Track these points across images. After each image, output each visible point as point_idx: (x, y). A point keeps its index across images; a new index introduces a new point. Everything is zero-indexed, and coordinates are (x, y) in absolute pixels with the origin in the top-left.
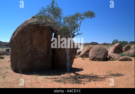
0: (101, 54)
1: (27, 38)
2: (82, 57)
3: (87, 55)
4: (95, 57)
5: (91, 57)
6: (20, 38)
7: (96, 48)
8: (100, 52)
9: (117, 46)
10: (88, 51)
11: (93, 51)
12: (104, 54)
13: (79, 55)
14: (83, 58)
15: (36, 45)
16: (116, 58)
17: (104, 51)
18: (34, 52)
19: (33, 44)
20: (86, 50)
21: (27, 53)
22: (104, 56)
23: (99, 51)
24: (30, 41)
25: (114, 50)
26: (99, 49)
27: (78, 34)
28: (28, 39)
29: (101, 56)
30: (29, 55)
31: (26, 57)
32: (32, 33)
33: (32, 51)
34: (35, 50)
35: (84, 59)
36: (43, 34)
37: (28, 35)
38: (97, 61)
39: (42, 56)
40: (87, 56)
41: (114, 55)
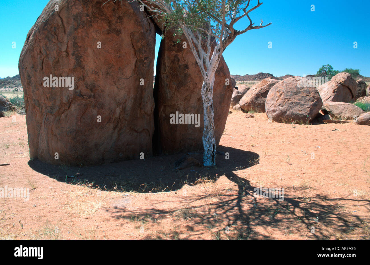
0: (302, 102)
1: (64, 49)
2: (246, 109)
3: (259, 104)
4: (286, 112)
5: (274, 111)
6: (42, 50)
7: (287, 86)
8: (299, 96)
9: (344, 82)
10: (264, 94)
11: (278, 94)
12: (310, 103)
13: (238, 106)
14: (249, 114)
15: (97, 73)
16: (347, 115)
17: (311, 95)
18: (90, 97)
19: (83, 68)
20: (256, 92)
21: (65, 100)
22: (311, 110)
23: (296, 93)
24: (73, 59)
25: (334, 92)
26: (295, 90)
27: (251, 27)
28: (67, 51)
29: (303, 110)
30: (73, 108)
31: (63, 116)
32: (80, 31)
33: (81, 95)
34: (91, 90)
35: (252, 117)
36: (118, 33)
37: (65, 39)
38: (293, 125)
39: (118, 111)
40: (262, 108)
41: (341, 107)
